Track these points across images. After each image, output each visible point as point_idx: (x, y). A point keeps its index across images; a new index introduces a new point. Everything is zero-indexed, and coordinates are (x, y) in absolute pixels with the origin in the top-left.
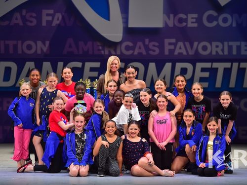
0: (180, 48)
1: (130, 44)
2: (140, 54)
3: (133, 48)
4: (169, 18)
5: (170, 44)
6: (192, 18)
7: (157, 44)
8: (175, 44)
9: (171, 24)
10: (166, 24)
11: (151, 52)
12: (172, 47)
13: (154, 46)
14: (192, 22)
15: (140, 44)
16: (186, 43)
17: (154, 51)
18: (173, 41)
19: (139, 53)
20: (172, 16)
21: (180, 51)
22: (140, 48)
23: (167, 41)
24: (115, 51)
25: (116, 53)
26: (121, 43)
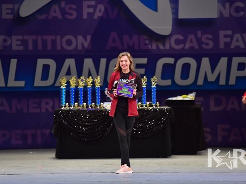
0: (237, 41)
1: (181, 37)
2: (192, 48)
3: (184, 42)
4: (224, 7)
5: (226, 36)
7: (211, 37)
8: (232, 37)
9: (227, 15)
10: (221, 14)
11: (204, 46)
12: (228, 40)
13: (207, 38)
15: (191, 37)
16: (244, 35)
17: (207, 44)
18: (229, 32)
19: (190, 47)
20: (227, 5)
21: (238, 44)
22: (191, 42)
23: (222, 33)
24: (164, 45)
25: (165, 47)
26: (170, 36)
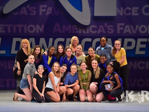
0: (127, 29)
1: (95, 27)
2: (101, 33)
3: (97, 29)
4: (120, 10)
5: (121, 26)
6: (135, 10)
7: (112, 27)
8: (124, 27)
9: (121, 14)
10: (118, 14)
11: (108, 32)
12: (122, 28)
13: (110, 28)
14: (135, 13)
15: (101, 26)
16: (131, 26)
17: (110, 31)
18: (123, 24)
19: (101, 32)
20: (122, 8)
21: (127, 31)
22: (101, 29)
23: (119, 25)
24: (86, 31)
25: (86, 32)
26: (89, 26)
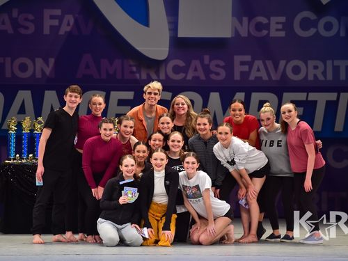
0: (258, 70)
1: (181, 63)
2: (196, 78)
3: (185, 70)
4: (241, 22)
5: (242, 63)
6: (277, 23)
7: (222, 63)
8: (250, 64)
9: (244, 33)
10: (237, 32)
11: (213, 77)
12: (246, 68)
13: (218, 66)
14: (277, 30)
15: (195, 63)
16: (267, 62)
17: (218, 74)
18: (248, 58)
19: (193, 77)
20: (245, 19)
21: (259, 74)
22: (196, 70)
23: (238, 59)
24: (157, 73)
25: (158, 76)
26: (165, 61)
